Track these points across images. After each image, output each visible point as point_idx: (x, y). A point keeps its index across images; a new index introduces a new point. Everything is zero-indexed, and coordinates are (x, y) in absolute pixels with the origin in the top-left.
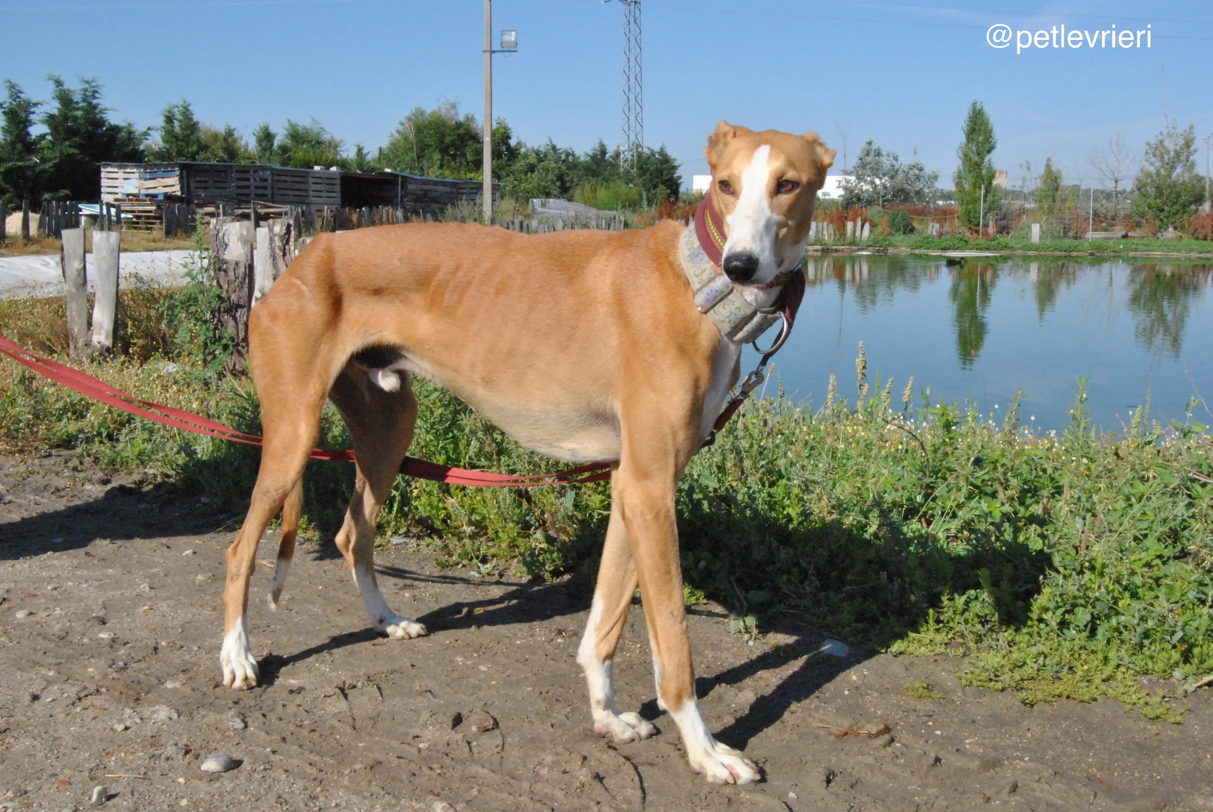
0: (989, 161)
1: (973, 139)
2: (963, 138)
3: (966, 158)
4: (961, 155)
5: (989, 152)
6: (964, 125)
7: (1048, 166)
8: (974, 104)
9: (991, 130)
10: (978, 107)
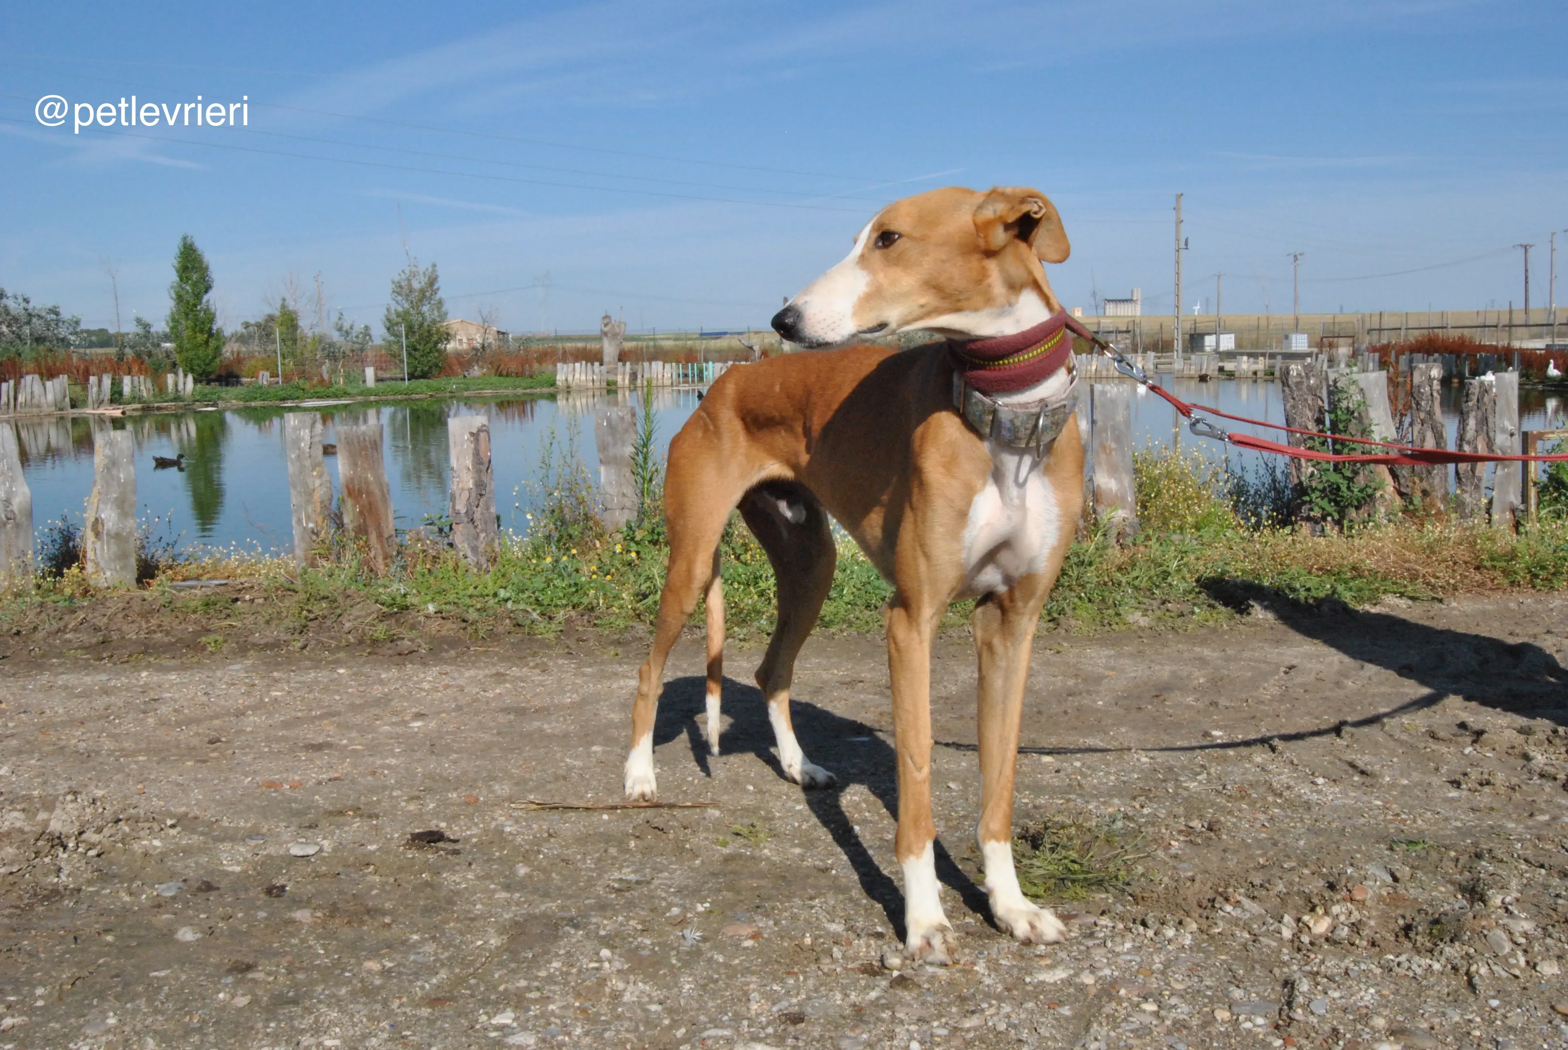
0: (208, 301)
1: (188, 279)
2: (174, 277)
3: (179, 298)
4: (174, 295)
5: (206, 292)
6: (175, 263)
7: (283, 306)
8: (185, 238)
9: (207, 268)
10: (189, 242)
